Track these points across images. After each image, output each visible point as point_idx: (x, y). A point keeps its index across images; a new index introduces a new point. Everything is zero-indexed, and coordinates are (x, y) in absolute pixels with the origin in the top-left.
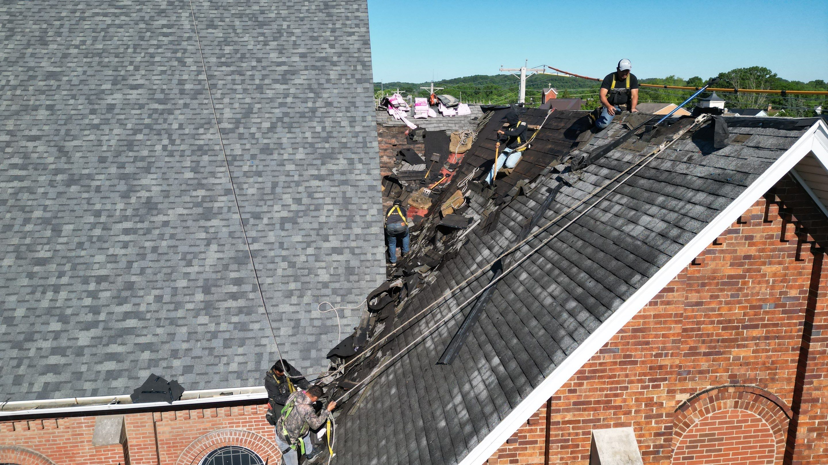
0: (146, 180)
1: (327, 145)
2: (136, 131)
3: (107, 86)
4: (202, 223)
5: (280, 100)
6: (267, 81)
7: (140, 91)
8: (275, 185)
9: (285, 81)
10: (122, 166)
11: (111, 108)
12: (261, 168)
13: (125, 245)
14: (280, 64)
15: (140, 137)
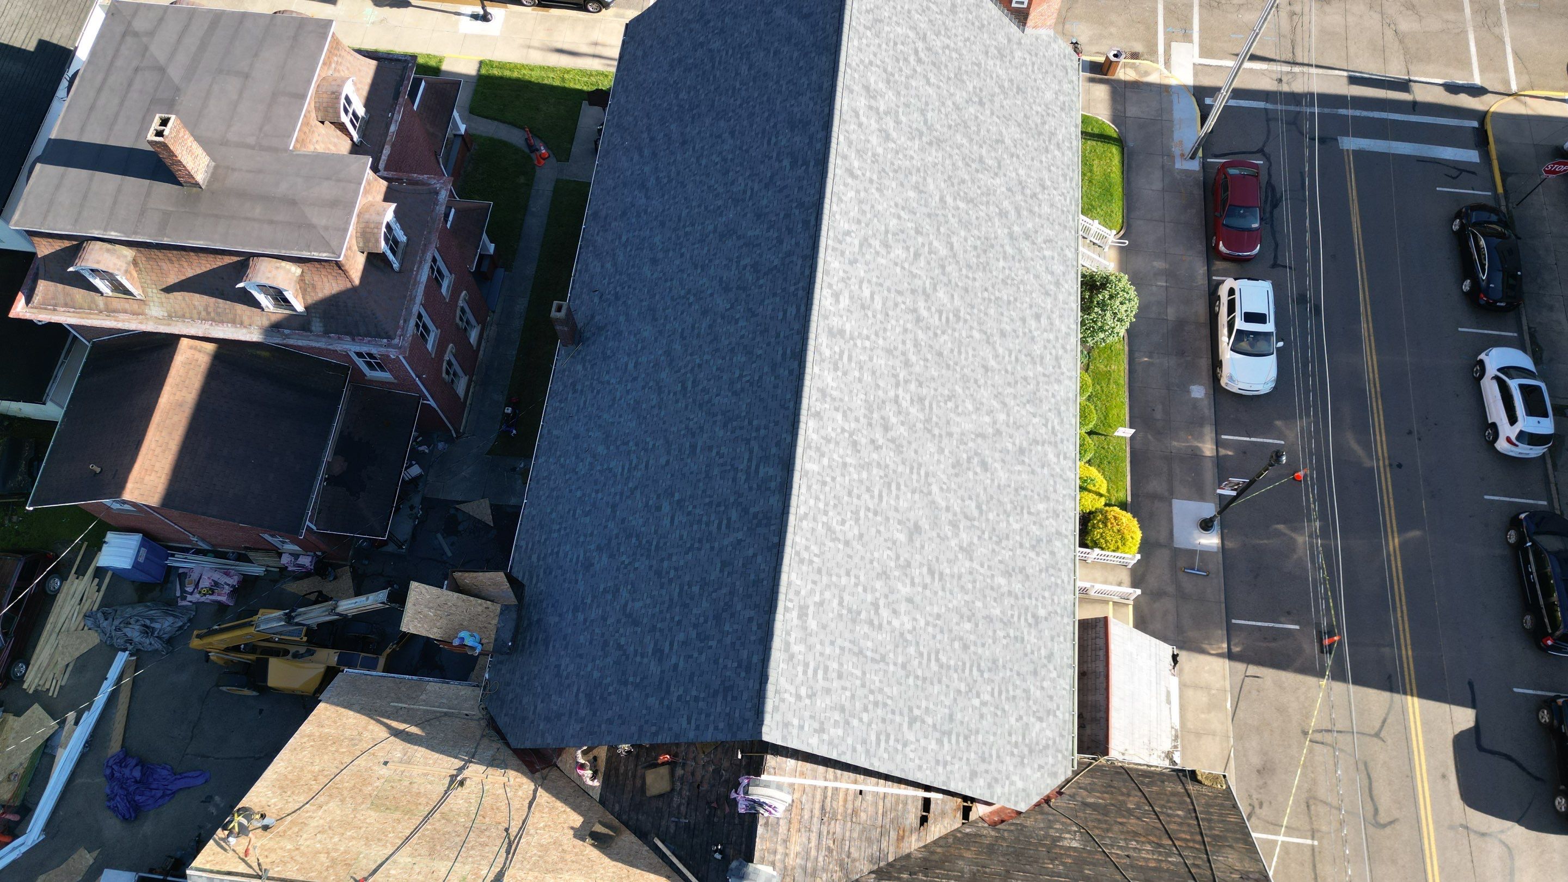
0: (605, 558)
1: (598, 698)
2: (638, 536)
3: (677, 496)
4: (572, 607)
5: (640, 651)
6: (658, 634)
7: (668, 525)
8: (581, 656)
9: (655, 651)
10: (617, 536)
11: (659, 508)
12: (594, 642)
13: (571, 561)
14: (671, 644)
15: (634, 540)
